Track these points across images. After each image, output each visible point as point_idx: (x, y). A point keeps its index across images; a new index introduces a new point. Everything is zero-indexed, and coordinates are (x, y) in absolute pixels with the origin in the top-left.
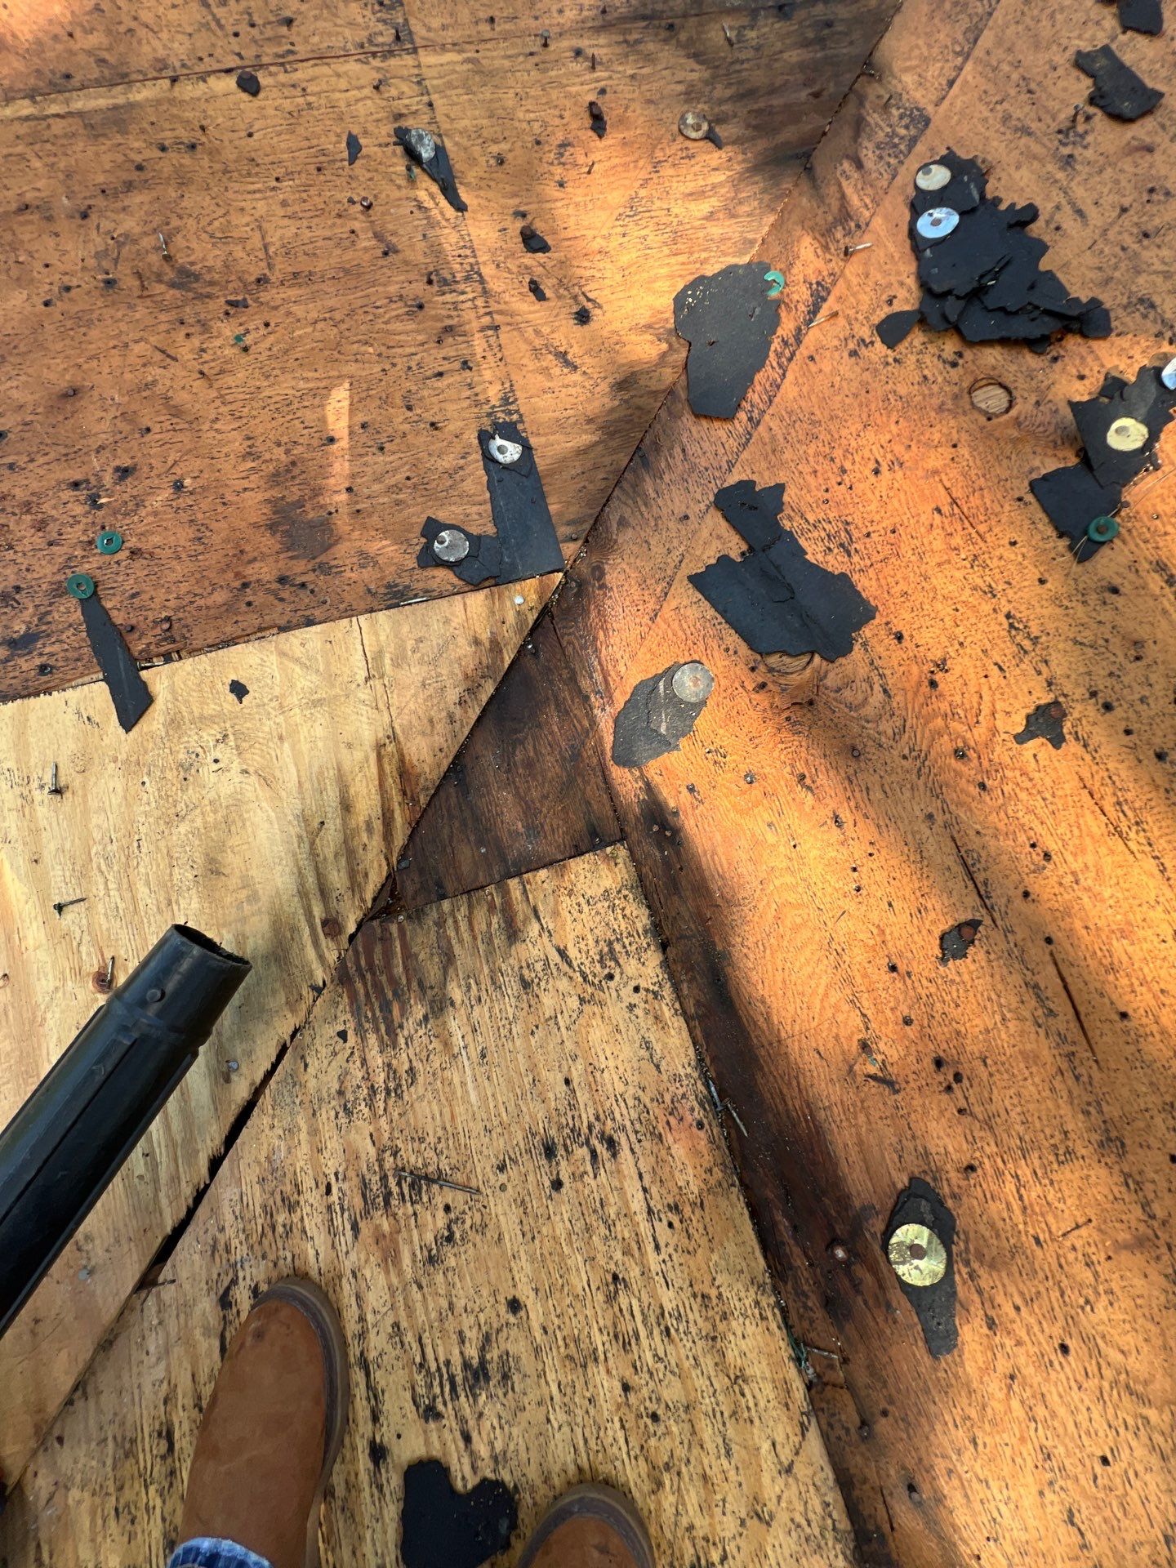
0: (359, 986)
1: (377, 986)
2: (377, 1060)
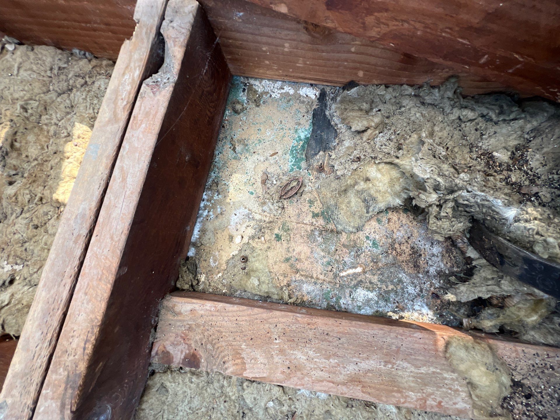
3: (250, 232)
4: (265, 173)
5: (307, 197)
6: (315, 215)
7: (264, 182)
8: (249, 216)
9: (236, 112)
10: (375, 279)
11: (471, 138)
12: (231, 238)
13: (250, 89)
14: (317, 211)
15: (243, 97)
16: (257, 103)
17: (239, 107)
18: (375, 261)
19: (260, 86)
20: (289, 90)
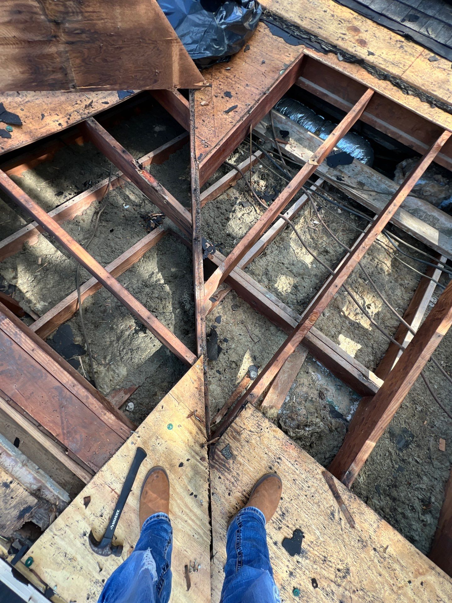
0: (217, 466)
1: (220, 463)
2: (229, 477)
3: (314, 378)
4: (328, 391)
5: (318, 398)
6: (312, 398)
7: (326, 389)
8: (318, 380)
9: (350, 392)
10: (290, 404)
11: (319, 456)
12: (314, 372)
13: (356, 400)
14: (313, 399)
15: (355, 397)
16: (351, 400)
17: (351, 394)
18: (295, 407)
19: (356, 403)
20: (352, 412)
